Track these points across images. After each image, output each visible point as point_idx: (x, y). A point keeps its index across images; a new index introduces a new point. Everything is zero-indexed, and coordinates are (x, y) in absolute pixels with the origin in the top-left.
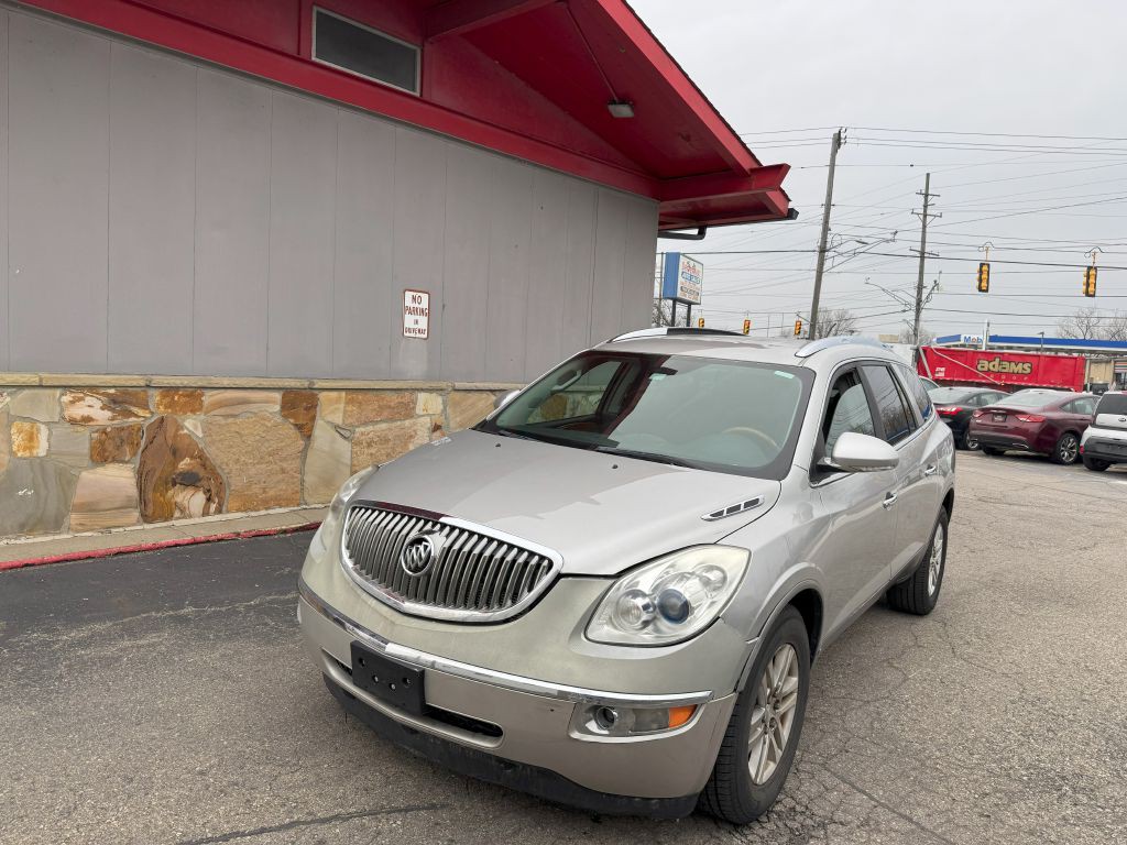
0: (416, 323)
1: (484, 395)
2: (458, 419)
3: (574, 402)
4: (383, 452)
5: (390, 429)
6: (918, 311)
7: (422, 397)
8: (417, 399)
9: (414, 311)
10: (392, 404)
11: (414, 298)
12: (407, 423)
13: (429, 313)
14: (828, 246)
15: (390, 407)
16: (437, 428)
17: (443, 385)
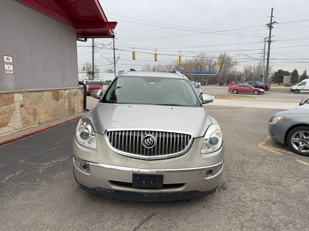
0: (9, 68)
1: (36, 93)
2: (28, 102)
3: (62, 93)
4: (5, 117)
5: (7, 108)
6: (115, 64)
7: (16, 95)
8: (14, 95)
9: (7, 63)
10: (6, 99)
11: (7, 59)
12: (12, 105)
13: (13, 64)
14: (95, 45)
15: (5, 100)
16: (22, 106)
17: (23, 90)
